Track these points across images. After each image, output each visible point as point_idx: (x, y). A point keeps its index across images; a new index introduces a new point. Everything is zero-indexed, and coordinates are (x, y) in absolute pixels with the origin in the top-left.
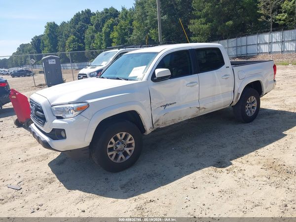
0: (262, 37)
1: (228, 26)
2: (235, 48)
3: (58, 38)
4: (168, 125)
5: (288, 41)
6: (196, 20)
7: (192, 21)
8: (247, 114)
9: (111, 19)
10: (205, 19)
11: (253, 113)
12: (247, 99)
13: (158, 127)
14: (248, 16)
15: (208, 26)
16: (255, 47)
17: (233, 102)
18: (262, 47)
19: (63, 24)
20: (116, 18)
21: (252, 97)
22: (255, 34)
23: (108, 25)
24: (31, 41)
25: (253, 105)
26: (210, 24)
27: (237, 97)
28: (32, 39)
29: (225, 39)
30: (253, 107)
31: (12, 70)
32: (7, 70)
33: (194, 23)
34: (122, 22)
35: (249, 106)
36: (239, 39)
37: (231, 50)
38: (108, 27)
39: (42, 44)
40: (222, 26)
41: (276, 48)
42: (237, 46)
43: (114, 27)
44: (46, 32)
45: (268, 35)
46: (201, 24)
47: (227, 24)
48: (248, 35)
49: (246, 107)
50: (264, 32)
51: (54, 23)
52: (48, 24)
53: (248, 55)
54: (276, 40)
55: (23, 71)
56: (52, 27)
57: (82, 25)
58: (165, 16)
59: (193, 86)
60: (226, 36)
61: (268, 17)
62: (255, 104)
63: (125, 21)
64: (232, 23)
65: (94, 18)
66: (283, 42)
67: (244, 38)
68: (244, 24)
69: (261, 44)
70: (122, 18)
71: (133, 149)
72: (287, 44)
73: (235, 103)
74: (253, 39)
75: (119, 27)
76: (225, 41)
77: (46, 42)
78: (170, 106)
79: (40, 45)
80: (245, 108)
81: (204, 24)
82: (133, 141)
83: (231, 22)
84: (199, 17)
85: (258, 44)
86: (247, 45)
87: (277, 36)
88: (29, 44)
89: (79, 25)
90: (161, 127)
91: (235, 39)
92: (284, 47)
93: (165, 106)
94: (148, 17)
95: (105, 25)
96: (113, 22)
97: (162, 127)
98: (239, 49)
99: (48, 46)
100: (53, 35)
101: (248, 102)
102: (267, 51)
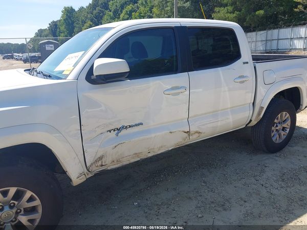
0: (297, 30)
1: (258, 16)
2: (264, 42)
3: (75, 24)
4: (125, 163)
6: (223, 8)
7: (217, 9)
8: (274, 139)
9: (131, 5)
10: (233, 7)
11: (283, 137)
12: (275, 117)
13: (103, 168)
14: (282, 5)
15: (235, 15)
16: (288, 42)
17: (251, 121)
18: (296, 42)
19: (82, 9)
20: (136, 4)
21: (284, 113)
22: (289, 26)
23: (127, 12)
24: (49, 26)
25: (285, 125)
26: (237, 13)
27: (259, 114)
28: (49, 24)
29: (254, 31)
30: (284, 129)
31: (25, 55)
32: (21, 55)
33: (219, 12)
34: (142, 8)
35: (277, 126)
36: (270, 32)
37: (259, 44)
38: (126, 13)
39: (58, 30)
40: (251, 16)
42: (267, 40)
43: (133, 13)
44: (62, 17)
45: (304, 29)
46: (228, 12)
47: (257, 13)
48: (281, 27)
49: (273, 128)
50: (300, 25)
51: (72, 7)
52: (65, 8)
53: (279, 51)
55: (35, 57)
56: (69, 12)
57: (100, 11)
58: (188, 2)
59: (178, 94)
60: (255, 27)
61: (306, 7)
62: (288, 124)
63: (145, 7)
64: (263, 13)
65: (113, 4)
67: (276, 31)
68: (276, 15)
69: (295, 39)
70: (142, 4)
71: (37, 216)
73: (254, 123)
74: (285, 32)
75: (138, 14)
76: (254, 34)
77: (62, 28)
78: (130, 130)
79: (56, 31)
80: (270, 131)
81: (230, 13)
82: (37, 202)
83: (261, 12)
84: (226, 5)
85: (291, 39)
86: (278, 39)
88: (46, 29)
89: (97, 11)
90: (109, 168)
91: (265, 31)
93: (119, 130)
94: (168, 4)
95: (124, 11)
96: (132, 8)
97: (114, 167)
98: (269, 43)
99: (64, 32)
100: (69, 20)
101: (276, 121)
102: (302, 47)
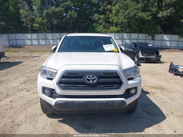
0: (26, 35)
1: (2, 25)
2: (8, 41)
5: (41, 39)
16: (22, 41)
36: (10, 35)
41: (35, 42)
45: (29, 35)
47: (1, 23)
48: (16, 33)
50: (27, 33)
53: (18, 46)
54: (34, 38)
61: (28, 24)
66: (38, 39)
67: (13, 35)
69: (26, 40)
72: (40, 41)
74: (19, 36)
83: (3, 23)
85: (24, 39)
86: (16, 40)
87: (35, 36)
92: (39, 42)
98: (10, 41)
102: (30, 44)
